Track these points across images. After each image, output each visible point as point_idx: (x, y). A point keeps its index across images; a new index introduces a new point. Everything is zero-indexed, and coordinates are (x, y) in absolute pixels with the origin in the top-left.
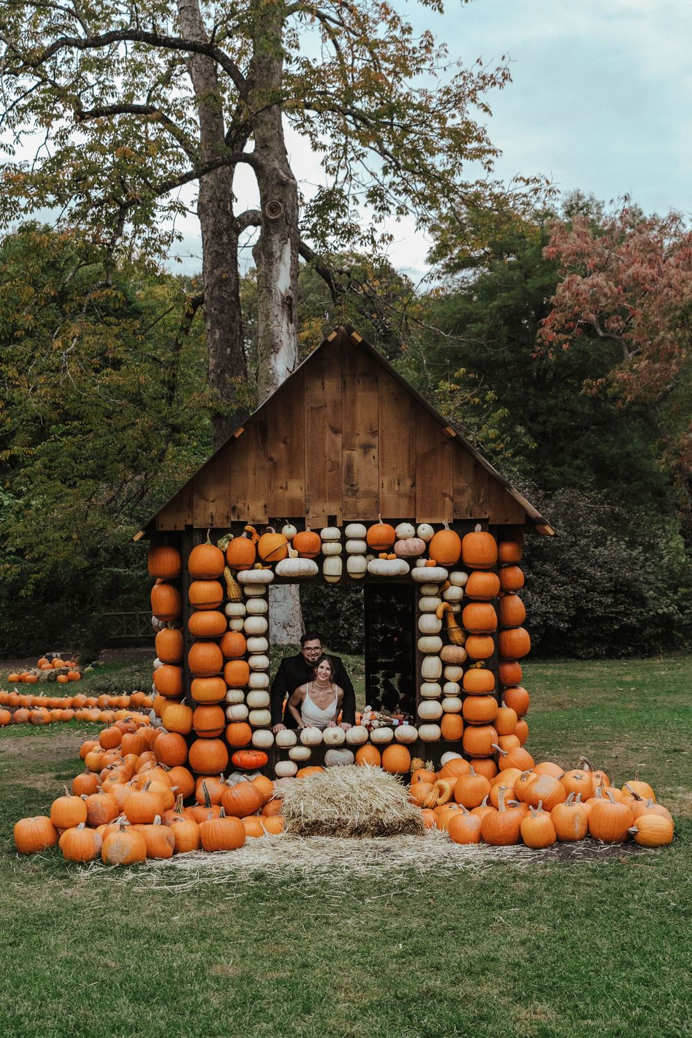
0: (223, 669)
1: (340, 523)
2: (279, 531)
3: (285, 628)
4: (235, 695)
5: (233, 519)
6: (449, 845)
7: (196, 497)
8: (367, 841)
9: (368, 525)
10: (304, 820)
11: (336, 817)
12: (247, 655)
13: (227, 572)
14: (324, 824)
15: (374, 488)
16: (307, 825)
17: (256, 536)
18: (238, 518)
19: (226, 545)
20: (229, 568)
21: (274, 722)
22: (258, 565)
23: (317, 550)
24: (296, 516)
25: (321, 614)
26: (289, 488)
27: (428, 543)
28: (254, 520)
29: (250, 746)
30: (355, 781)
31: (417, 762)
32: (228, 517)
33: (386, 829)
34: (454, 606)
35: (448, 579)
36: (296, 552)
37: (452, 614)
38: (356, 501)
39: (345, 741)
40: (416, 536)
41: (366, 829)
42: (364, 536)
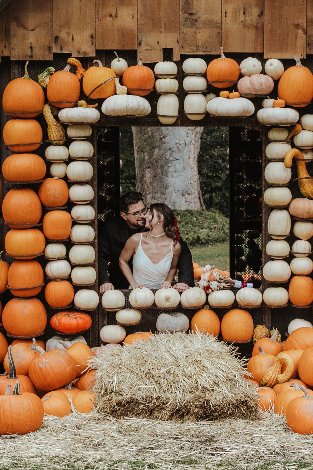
0: (41, 220)
1: (176, 57)
2: (107, 64)
3: (183, 195)
4: (55, 250)
5: (56, 50)
6: (285, 435)
7: (13, 26)
8: (190, 425)
9: (208, 59)
10: (116, 398)
11: (155, 395)
12: (69, 205)
13: (47, 111)
14: (139, 403)
15: (217, 17)
16: (119, 404)
17: (81, 70)
18: (61, 48)
19: (47, 80)
20: (50, 105)
21: (100, 280)
22: (82, 102)
23: (149, 87)
24: (126, 48)
25: (219, 184)
26: (119, 16)
27: (276, 82)
28: (79, 52)
29: (72, 308)
30: (181, 353)
31: (261, 330)
32: (50, 49)
33: (212, 411)
34: (306, 153)
35: (299, 122)
36: (125, 88)
37: (303, 163)
38: (196, 33)
39: (180, 304)
40: (263, 72)
41: (189, 412)
42: (203, 72)
